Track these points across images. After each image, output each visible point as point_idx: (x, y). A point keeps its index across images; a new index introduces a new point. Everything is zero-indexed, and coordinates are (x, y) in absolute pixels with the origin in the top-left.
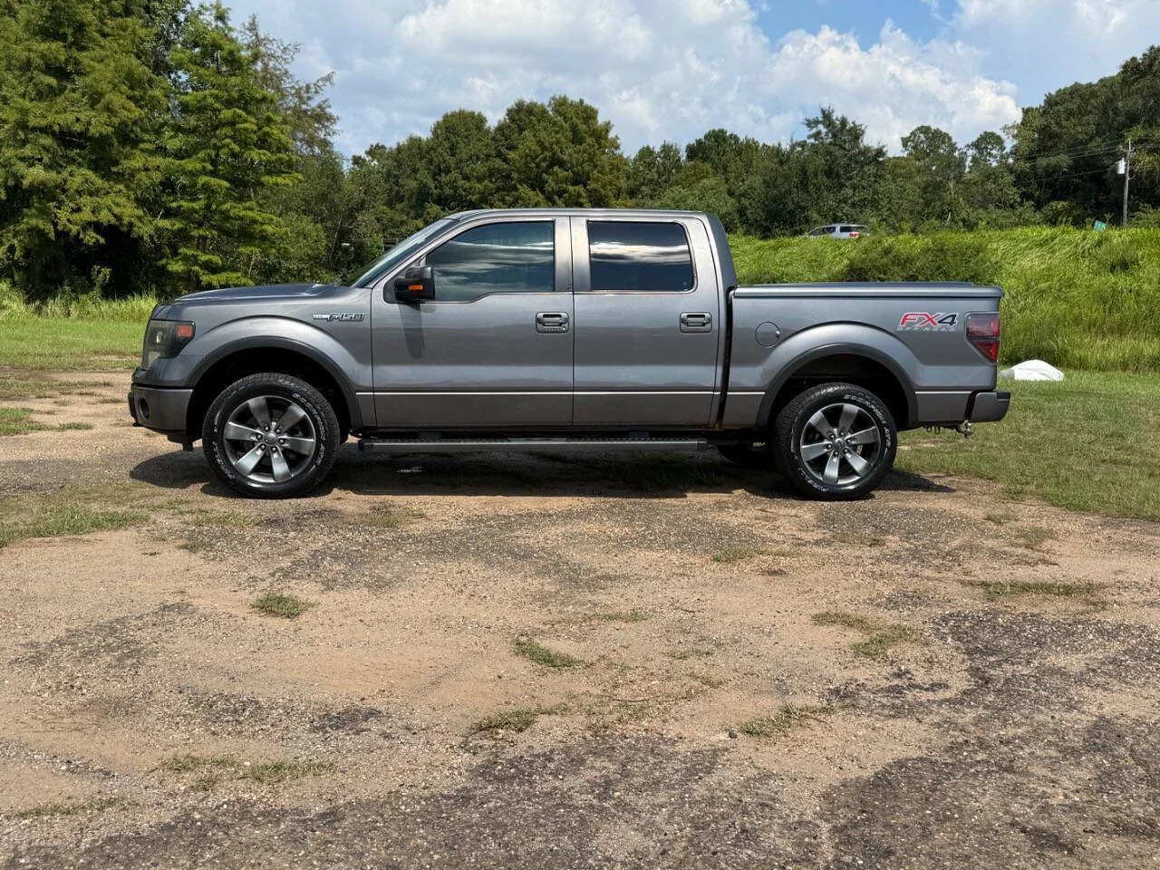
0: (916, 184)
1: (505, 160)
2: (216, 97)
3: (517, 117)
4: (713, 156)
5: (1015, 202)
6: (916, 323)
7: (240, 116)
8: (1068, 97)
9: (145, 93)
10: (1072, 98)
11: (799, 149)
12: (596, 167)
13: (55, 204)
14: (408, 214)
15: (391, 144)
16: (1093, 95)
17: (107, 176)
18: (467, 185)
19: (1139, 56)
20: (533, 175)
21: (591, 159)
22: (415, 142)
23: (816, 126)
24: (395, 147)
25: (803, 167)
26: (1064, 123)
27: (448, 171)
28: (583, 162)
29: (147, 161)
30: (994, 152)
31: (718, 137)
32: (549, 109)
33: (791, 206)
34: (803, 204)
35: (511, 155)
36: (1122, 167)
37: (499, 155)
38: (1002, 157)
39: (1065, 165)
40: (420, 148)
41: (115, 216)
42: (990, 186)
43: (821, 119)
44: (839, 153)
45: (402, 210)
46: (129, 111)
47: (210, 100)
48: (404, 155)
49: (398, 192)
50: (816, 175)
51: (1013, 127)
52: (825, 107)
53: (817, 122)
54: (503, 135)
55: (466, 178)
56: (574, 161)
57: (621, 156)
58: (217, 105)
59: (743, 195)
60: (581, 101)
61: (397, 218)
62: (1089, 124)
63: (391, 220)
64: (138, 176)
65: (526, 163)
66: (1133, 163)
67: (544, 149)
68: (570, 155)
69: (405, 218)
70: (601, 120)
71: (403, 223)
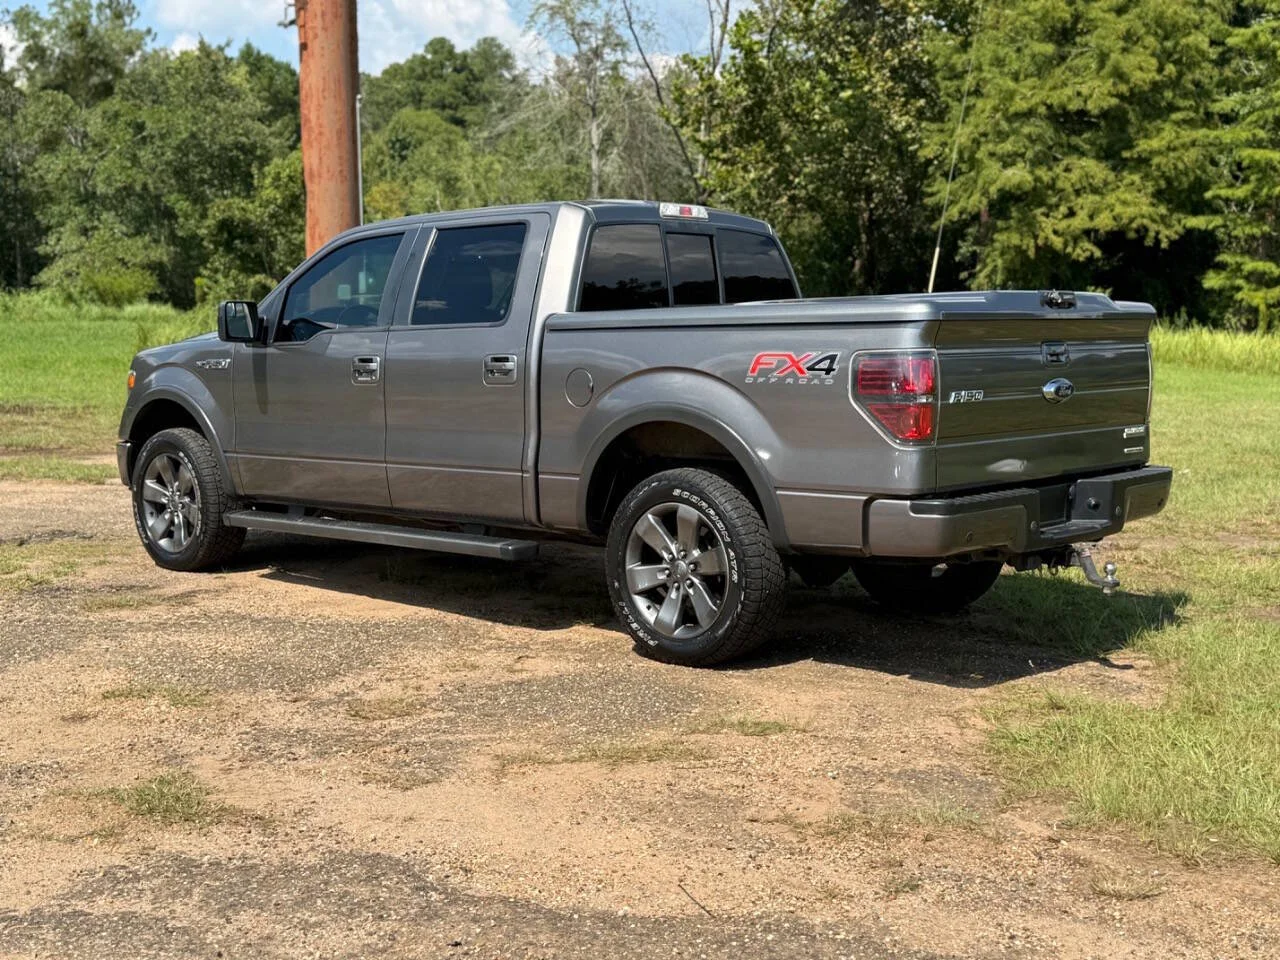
6: (773, 370)
13: (1043, 209)
17: (1119, 165)
41: (1119, 219)
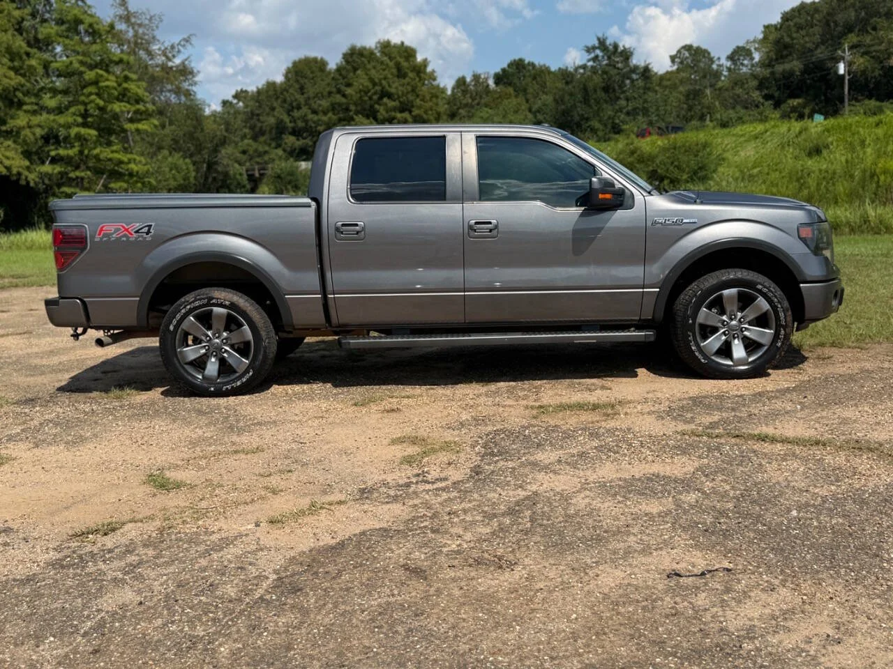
0: (681, 93)
1: (344, 96)
2: (82, 63)
3: (350, 60)
4: (516, 81)
5: (759, 102)
7: (102, 76)
8: (797, 14)
9: (23, 63)
10: (800, 14)
11: (582, 71)
12: (418, 96)
14: (270, 145)
15: (252, 88)
18: (315, 118)
20: (367, 107)
21: (413, 91)
22: (271, 85)
23: (594, 51)
24: (255, 90)
25: (584, 85)
26: (794, 35)
27: (299, 108)
28: (408, 93)
29: (30, 120)
30: (746, 62)
31: (518, 65)
32: (376, 51)
33: (577, 118)
34: (586, 116)
35: (349, 91)
36: (842, 69)
37: (339, 91)
38: (753, 66)
39: (796, 69)
40: (275, 91)
41: (6, 167)
42: (739, 91)
43: (597, 45)
44: (613, 72)
45: (265, 142)
46: (11, 79)
47: (76, 65)
48: (262, 97)
49: (261, 127)
50: (595, 91)
51: (754, 41)
52: (600, 35)
53: (594, 48)
54: (341, 75)
55: (315, 112)
56: (400, 93)
57: (438, 86)
58: (82, 69)
59: (539, 111)
60: (403, 43)
61: (261, 149)
62: (814, 35)
63: (256, 151)
64: (23, 133)
65: (361, 97)
66: (849, 65)
67: (374, 84)
68: (396, 88)
69: (267, 148)
70: (419, 58)
71: (266, 152)
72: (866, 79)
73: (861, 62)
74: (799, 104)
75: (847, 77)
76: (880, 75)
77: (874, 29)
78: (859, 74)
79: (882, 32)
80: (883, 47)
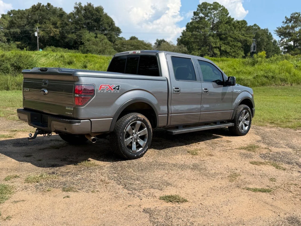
5: (5, 41)
10: (18, 13)
16: (24, 13)
19: (36, 5)
36: (36, 34)
39: (18, 32)
62: (24, 21)
66: (39, 33)
72: (44, 39)
73: (42, 33)
74: (19, 43)
75: (38, 37)
76: (48, 38)
77: (45, 23)
78: (41, 37)
79: (48, 25)
80: (49, 29)
